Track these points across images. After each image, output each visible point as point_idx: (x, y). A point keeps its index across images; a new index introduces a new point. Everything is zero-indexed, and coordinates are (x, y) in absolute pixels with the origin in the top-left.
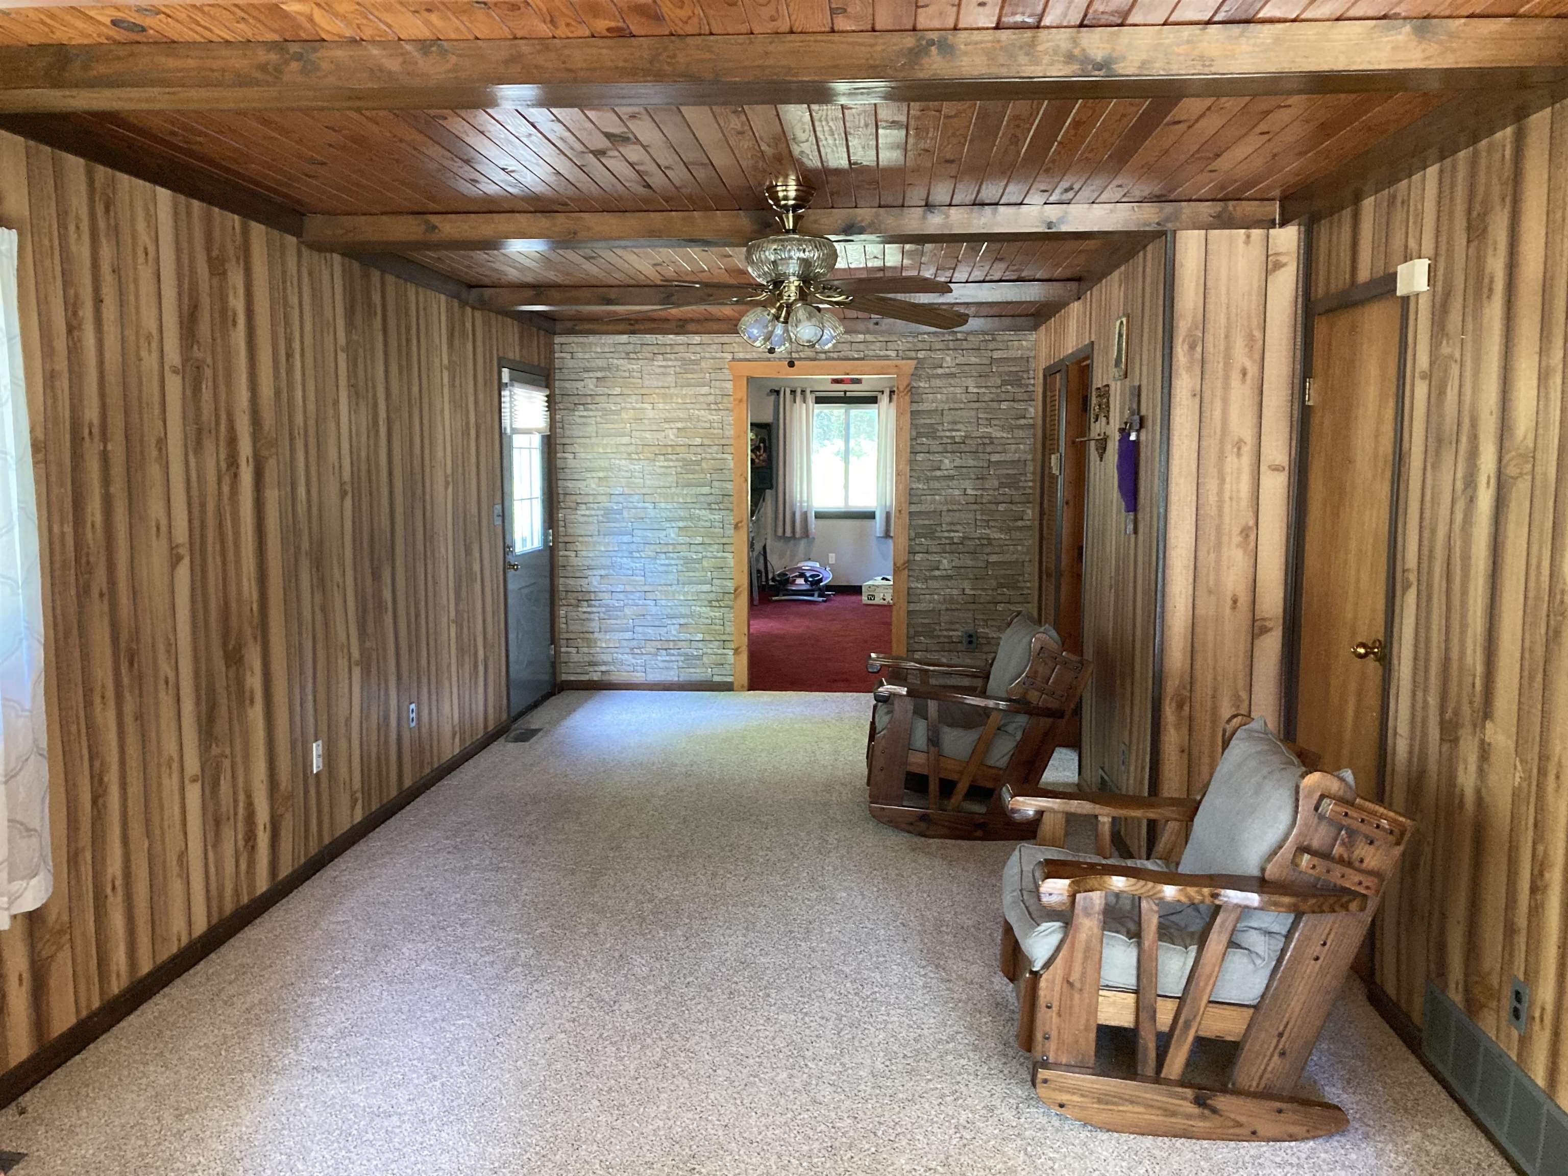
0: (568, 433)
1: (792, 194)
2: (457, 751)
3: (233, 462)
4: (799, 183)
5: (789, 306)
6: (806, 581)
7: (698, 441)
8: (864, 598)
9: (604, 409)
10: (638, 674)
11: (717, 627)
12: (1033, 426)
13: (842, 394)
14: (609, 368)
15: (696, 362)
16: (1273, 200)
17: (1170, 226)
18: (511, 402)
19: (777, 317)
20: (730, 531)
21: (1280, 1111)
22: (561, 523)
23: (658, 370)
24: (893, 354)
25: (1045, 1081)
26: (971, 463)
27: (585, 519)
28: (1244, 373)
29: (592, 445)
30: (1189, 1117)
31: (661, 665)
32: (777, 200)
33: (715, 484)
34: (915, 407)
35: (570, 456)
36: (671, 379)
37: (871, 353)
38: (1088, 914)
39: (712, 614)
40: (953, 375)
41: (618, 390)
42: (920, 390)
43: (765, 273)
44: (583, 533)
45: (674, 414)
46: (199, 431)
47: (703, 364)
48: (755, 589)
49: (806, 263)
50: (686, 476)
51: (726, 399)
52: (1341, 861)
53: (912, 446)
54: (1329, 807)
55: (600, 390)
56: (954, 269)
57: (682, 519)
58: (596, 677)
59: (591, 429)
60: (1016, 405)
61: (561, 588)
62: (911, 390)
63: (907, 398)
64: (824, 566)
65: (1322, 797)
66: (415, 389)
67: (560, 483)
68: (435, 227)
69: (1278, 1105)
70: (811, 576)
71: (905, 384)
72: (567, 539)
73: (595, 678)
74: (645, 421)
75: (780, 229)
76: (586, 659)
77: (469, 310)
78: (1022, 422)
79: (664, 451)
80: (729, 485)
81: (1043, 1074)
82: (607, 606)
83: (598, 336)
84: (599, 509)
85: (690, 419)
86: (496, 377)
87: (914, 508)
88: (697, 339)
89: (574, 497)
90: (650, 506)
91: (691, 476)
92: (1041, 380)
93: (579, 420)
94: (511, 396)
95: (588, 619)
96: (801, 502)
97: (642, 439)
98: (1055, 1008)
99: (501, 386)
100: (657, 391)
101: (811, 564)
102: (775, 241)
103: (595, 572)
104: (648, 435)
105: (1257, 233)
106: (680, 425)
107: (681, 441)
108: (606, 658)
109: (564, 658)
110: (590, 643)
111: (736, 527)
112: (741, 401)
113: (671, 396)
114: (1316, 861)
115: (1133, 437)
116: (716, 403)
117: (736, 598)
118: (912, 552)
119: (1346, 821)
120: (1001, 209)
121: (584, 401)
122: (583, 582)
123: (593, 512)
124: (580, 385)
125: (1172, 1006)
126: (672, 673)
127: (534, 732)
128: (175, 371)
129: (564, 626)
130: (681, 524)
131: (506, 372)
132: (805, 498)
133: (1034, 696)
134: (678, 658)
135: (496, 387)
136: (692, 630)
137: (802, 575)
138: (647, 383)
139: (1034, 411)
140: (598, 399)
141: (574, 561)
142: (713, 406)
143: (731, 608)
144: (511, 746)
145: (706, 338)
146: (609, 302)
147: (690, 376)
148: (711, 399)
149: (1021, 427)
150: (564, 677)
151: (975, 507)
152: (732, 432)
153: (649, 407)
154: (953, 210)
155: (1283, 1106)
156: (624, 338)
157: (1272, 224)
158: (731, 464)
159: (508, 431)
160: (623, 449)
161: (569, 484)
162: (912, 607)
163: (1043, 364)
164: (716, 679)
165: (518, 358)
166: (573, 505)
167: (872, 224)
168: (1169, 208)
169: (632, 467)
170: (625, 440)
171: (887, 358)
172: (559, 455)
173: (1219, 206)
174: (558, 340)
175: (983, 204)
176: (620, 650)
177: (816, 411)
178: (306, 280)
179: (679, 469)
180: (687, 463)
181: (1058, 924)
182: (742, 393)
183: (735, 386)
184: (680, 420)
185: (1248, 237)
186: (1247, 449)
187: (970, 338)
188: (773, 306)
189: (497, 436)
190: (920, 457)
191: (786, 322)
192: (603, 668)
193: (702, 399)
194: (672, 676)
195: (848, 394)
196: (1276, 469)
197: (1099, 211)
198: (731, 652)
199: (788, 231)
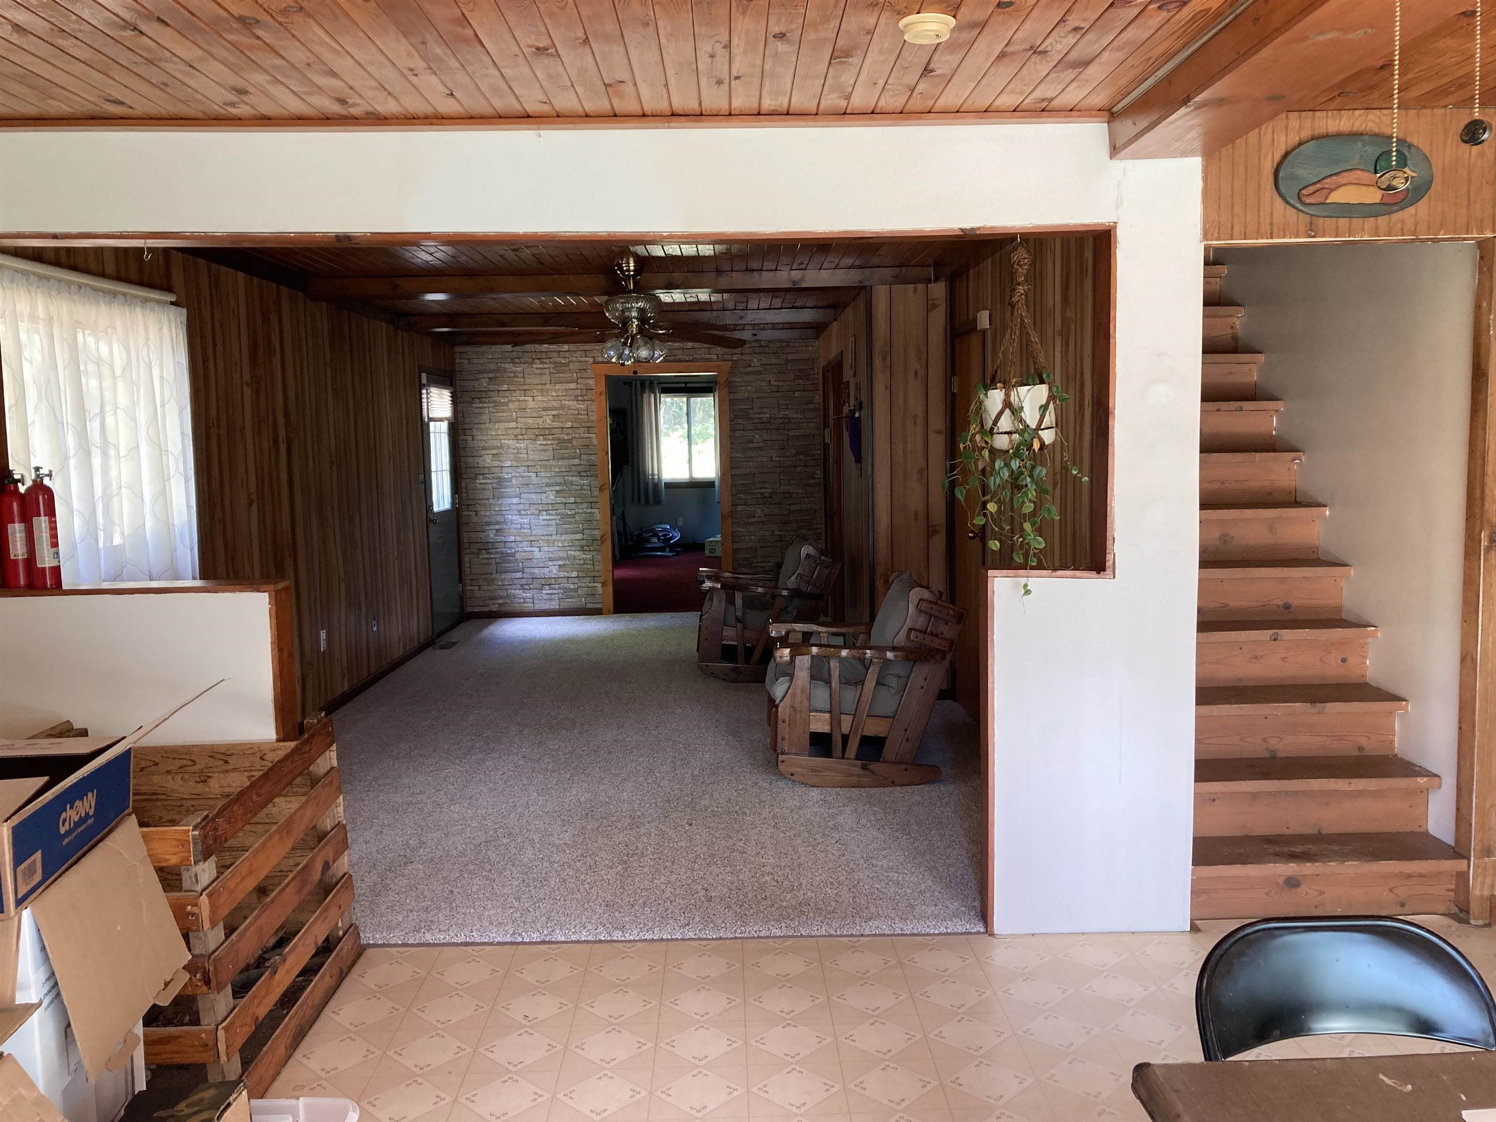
0: (467, 420)
1: (632, 268)
2: (401, 653)
3: (276, 441)
4: (635, 262)
5: (633, 337)
6: (659, 539)
7: (569, 424)
8: (707, 552)
9: (495, 402)
10: (528, 605)
11: (588, 566)
12: (817, 409)
13: (683, 385)
14: (498, 370)
15: (566, 365)
16: (929, 266)
17: (867, 283)
18: (428, 398)
19: (625, 344)
20: (596, 493)
21: (906, 770)
22: (464, 490)
23: (536, 372)
24: (714, 357)
25: (783, 762)
26: (775, 437)
27: (483, 486)
28: (916, 374)
29: (487, 429)
30: (859, 776)
31: (545, 597)
32: (623, 272)
33: (584, 457)
34: (732, 396)
35: (470, 438)
36: (546, 378)
37: (698, 357)
38: (802, 670)
39: (584, 556)
40: (759, 373)
41: (505, 387)
42: (736, 384)
43: (617, 317)
44: (481, 497)
45: (550, 405)
46: (260, 422)
47: (571, 366)
48: (617, 546)
49: (641, 311)
50: (561, 451)
51: (589, 392)
52: (932, 634)
53: (731, 425)
54: (924, 605)
55: (492, 387)
56: (747, 302)
57: (558, 484)
58: (494, 608)
59: (486, 417)
60: (806, 394)
61: (465, 540)
62: (729, 384)
63: (726, 389)
64: (673, 527)
65: (920, 600)
66: (369, 393)
67: (462, 459)
68: (397, 286)
69: (904, 766)
70: (663, 535)
71: (724, 380)
72: (468, 502)
73: (494, 610)
74: (528, 410)
75: (625, 291)
76: (487, 595)
77: (400, 332)
78: (811, 406)
79: (543, 433)
80: (594, 458)
81: (781, 757)
82: (502, 553)
83: (489, 346)
84: (493, 478)
85: (562, 407)
86: (417, 380)
87: (735, 472)
88: (566, 347)
89: (473, 470)
90: (534, 475)
91: (564, 451)
92: (821, 376)
93: (476, 411)
94: (427, 394)
95: (487, 564)
96: (653, 475)
97: (525, 424)
98: (787, 722)
99: (421, 387)
100: (536, 387)
101: (663, 526)
102: (622, 298)
103: (492, 527)
104: (530, 421)
105: (921, 287)
106: (554, 413)
107: (556, 424)
108: (502, 593)
109: (468, 594)
110: (490, 582)
111: (601, 489)
112: (601, 394)
113: (547, 391)
114: (918, 634)
115: (857, 415)
116: (582, 396)
117: (602, 543)
118: (735, 505)
119: (932, 612)
120: (764, 273)
121: (481, 396)
122: (483, 535)
123: (488, 481)
124: (476, 384)
125: (849, 718)
126: (554, 603)
127: (454, 644)
128: (248, 385)
129: (468, 569)
130: (558, 488)
131: (424, 375)
132: (656, 472)
133: (804, 588)
134: (559, 591)
135: (418, 387)
136: (568, 569)
137: (656, 535)
138: (528, 381)
139: (818, 398)
140: (490, 394)
141: (475, 519)
142: (580, 398)
143: (599, 551)
144: (439, 652)
145: (573, 347)
146: (503, 325)
147: (561, 375)
148: (578, 392)
149: (810, 410)
150: (469, 609)
151: (779, 470)
152: (595, 417)
153: (530, 399)
154: (734, 274)
155: (909, 767)
156: (508, 348)
157: (929, 281)
158: (595, 442)
159: (426, 420)
160: (510, 431)
161: (470, 460)
162: (736, 546)
163: (822, 363)
164: (589, 606)
165: (431, 365)
166: (473, 476)
167: (683, 283)
168: (867, 271)
169: (518, 445)
170: (513, 425)
171: (710, 360)
172: (461, 438)
173: (897, 270)
174: (458, 349)
175: (753, 270)
176: (513, 587)
177: (662, 399)
178: (308, 319)
179: (555, 446)
180: (561, 441)
181: (788, 678)
182: (602, 387)
183: (596, 382)
184: (554, 409)
185: (915, 289)
186: (920, 421)
187: (771, 345)
188: (622, 337)
189: (419, 425)
190: (737, 434)
191: (631, 346)
192: (500, 601)
193: (571, 393)
194: (554, 605)
195: (688, 385)
196: (938, 432)
197: (824, 274)
198: (599, 585)
199: (630, 291)
